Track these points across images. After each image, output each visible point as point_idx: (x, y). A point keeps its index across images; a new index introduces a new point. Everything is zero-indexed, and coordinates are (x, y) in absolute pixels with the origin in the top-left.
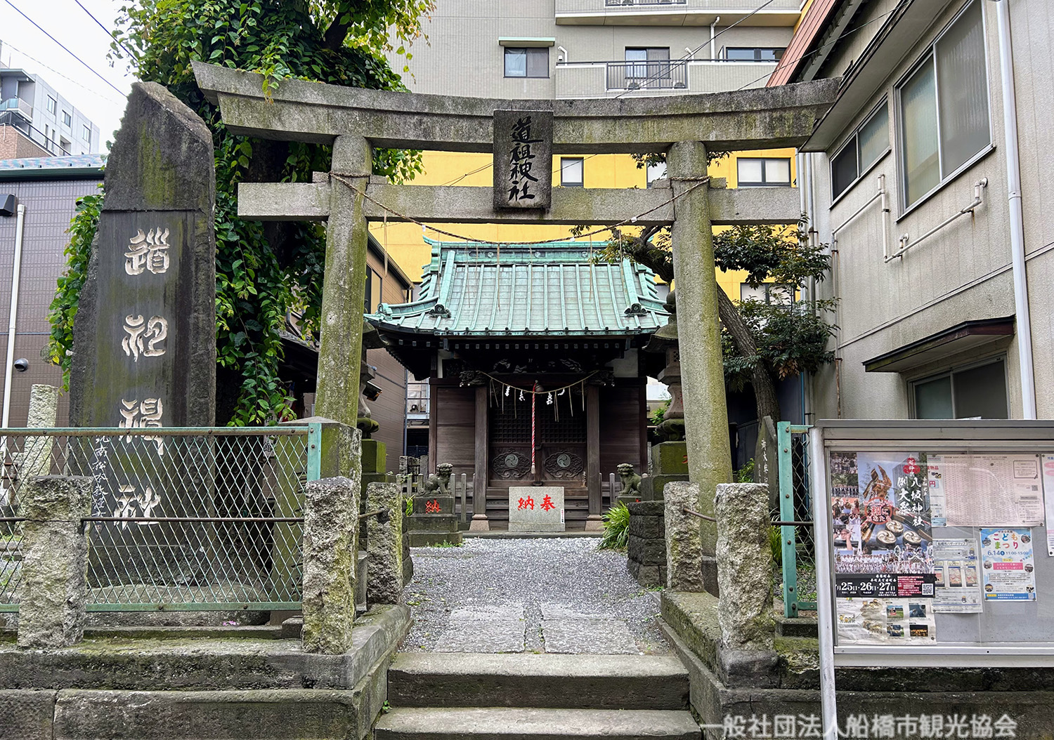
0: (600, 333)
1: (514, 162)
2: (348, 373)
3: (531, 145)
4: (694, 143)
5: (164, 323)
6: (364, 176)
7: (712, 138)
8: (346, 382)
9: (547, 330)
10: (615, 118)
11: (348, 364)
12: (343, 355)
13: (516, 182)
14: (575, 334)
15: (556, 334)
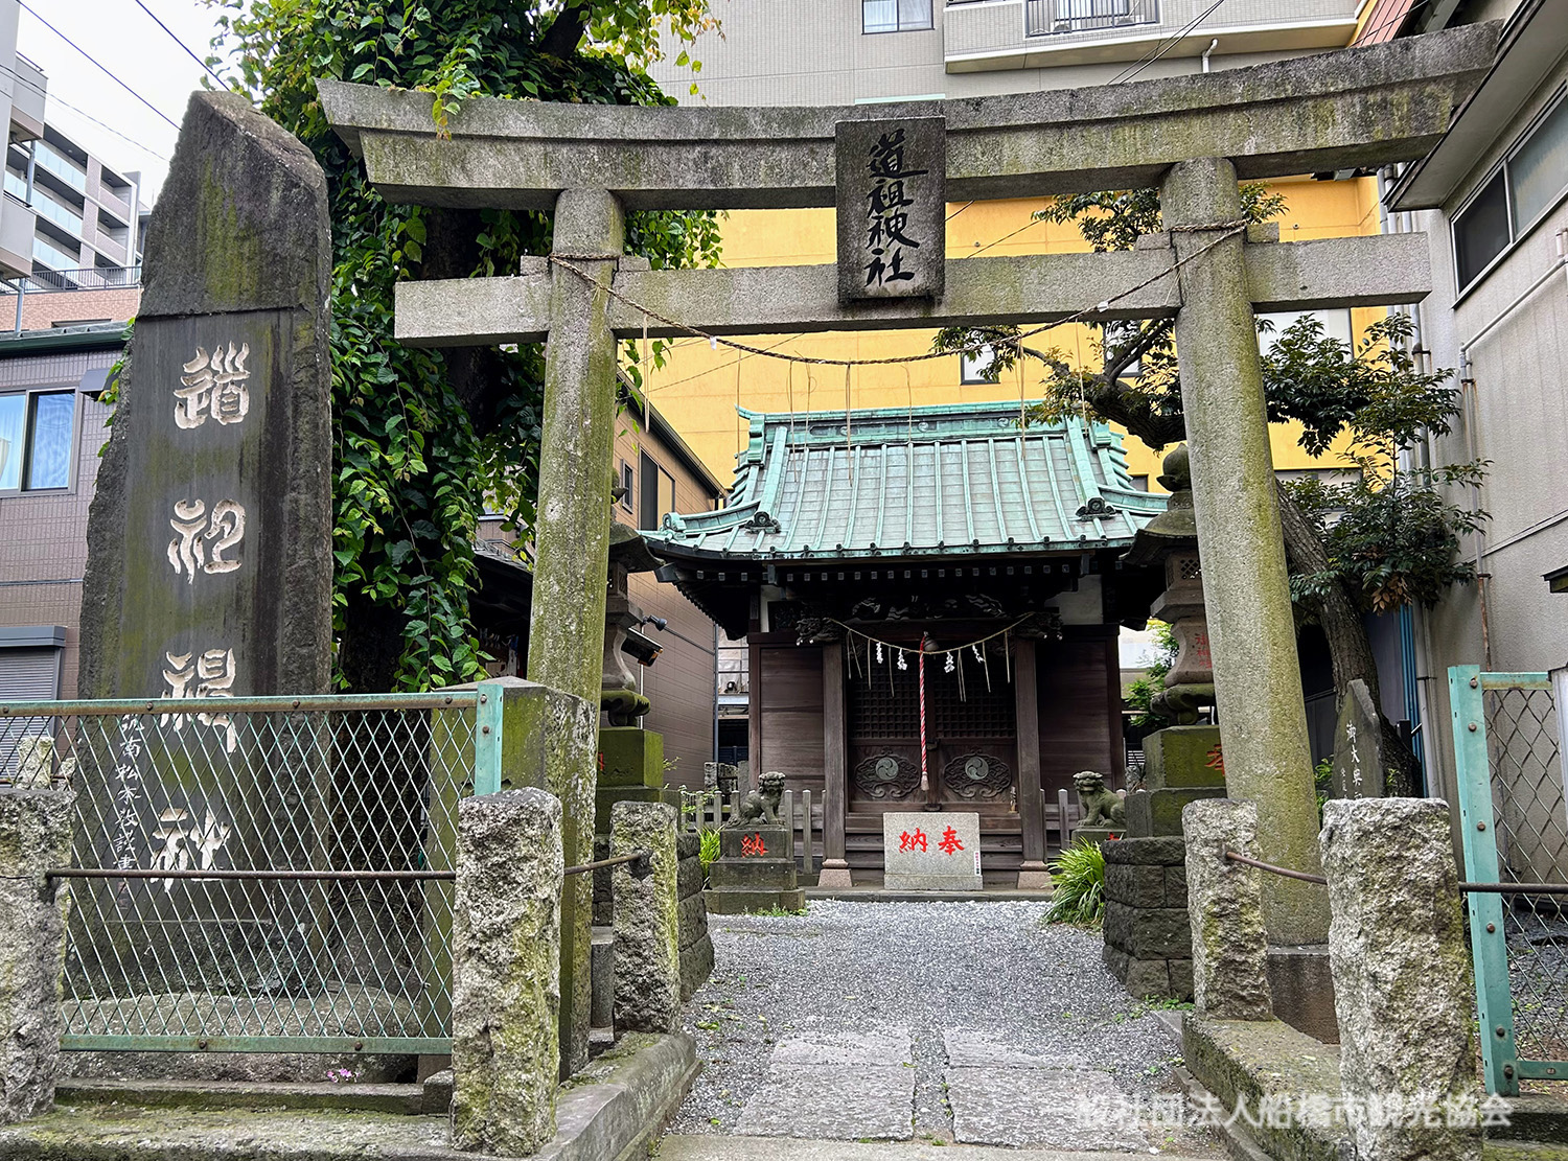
0: (1035, 548)
1: (875, 214)
2: (583, 606)
3: (905, 181)
4: (1214, 161)
5: (239, 512)
6: (608, 259)
7: (1249, 149)
8: (581, 621)
9: (941, 546)
10: (1059, 126)
11: (583, 589)
12: (574, 574)
13: (878, 252)
14: (991, 550)
15: (957, 551)
